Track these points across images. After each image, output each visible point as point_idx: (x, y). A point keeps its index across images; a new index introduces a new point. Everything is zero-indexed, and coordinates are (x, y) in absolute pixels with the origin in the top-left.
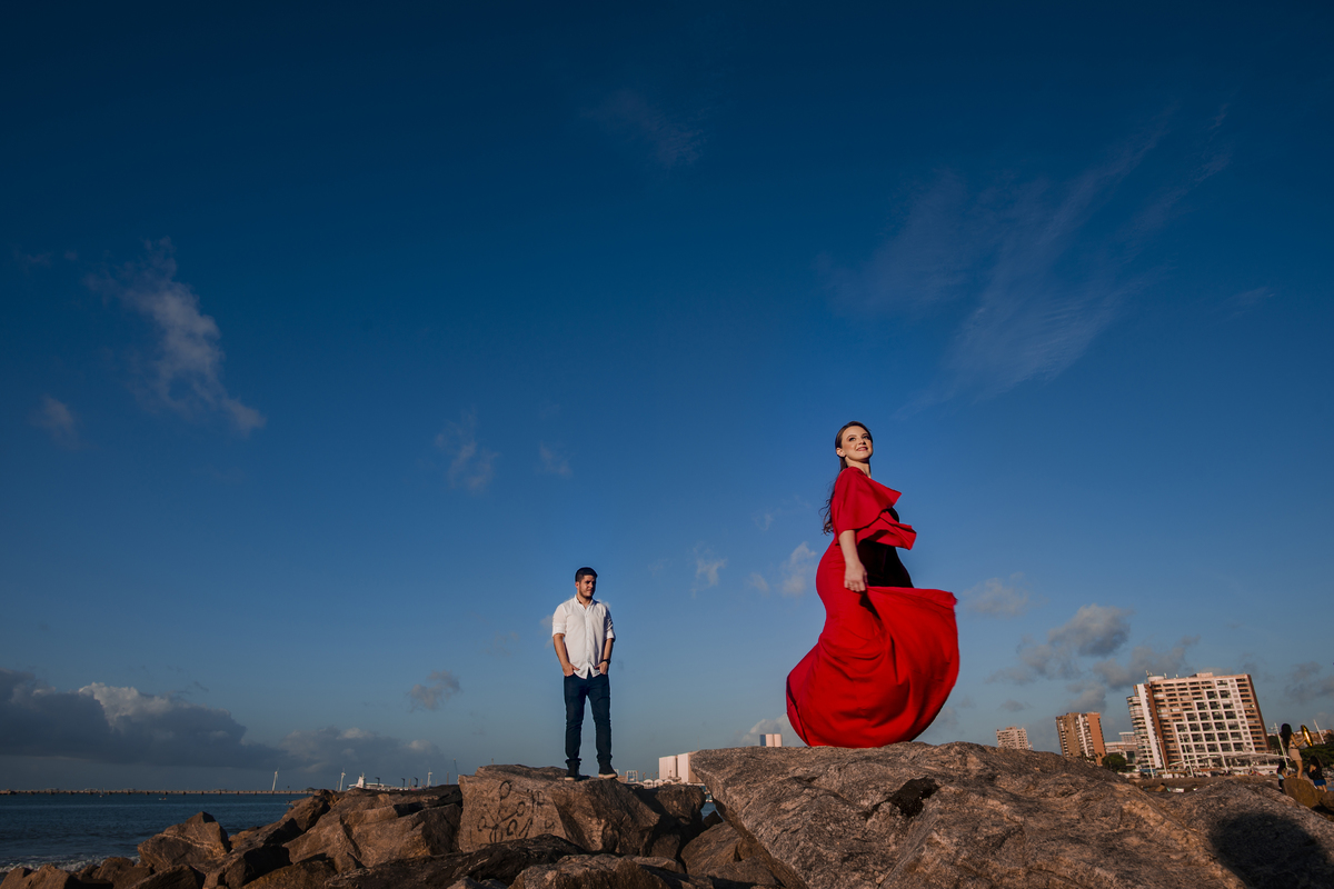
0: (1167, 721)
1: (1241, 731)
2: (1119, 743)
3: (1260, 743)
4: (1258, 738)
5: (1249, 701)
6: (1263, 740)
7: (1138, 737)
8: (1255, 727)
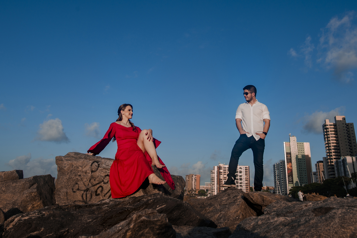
0: (222, 179)
1: (243, 185)
2: (204, 186)
3: (247, 189)
4: (247, 187)
5: (247, 175)
6: (249, 188)
7: (211, 184)
8: (247, 184)
